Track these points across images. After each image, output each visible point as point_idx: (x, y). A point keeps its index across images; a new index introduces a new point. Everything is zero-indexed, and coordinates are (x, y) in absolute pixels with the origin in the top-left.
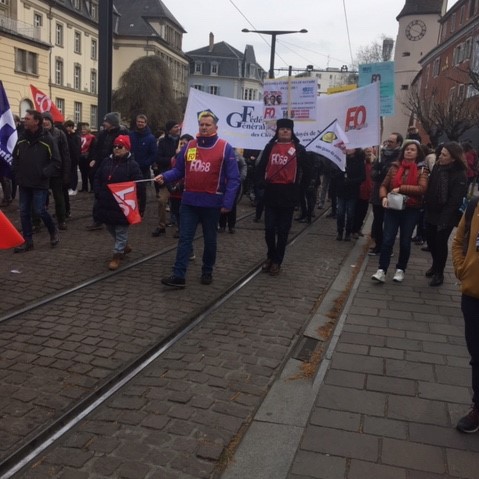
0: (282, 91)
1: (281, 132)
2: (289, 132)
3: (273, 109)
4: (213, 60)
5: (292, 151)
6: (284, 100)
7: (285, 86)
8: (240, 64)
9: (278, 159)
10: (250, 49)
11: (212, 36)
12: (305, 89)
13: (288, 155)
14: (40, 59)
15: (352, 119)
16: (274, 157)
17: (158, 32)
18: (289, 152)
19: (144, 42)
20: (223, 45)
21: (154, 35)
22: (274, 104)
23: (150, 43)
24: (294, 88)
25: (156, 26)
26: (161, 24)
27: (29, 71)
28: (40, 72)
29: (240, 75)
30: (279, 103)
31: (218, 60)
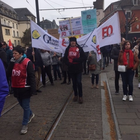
0: (67, 24)
1: (71, 43)
2: (75, 42)
3: (65, 32)
4: (44, 24)
5: (78, 50)
6: (69, 28)
7: (68, 22)
8: (52, 25)
9: (72, 53)
10: (54, 21)
11: (43, 18)
12: (77, 22)
13: (76, 52)
14: (10, 31)
15: (105, 32)
16: (70, 53)
17: (30, 19)
18: (77, 50)
19: (26, 22)
20: (46, 20)
21: (29, 20)
22: (65, 30)
23: (28, 22)
24: (72, 22)
25: (29, 17)
26: (30, 16)
27: (8, 34)
28: (10, 34)
29: (52, 28)
30: (67, 29)
31: (46, 24)
